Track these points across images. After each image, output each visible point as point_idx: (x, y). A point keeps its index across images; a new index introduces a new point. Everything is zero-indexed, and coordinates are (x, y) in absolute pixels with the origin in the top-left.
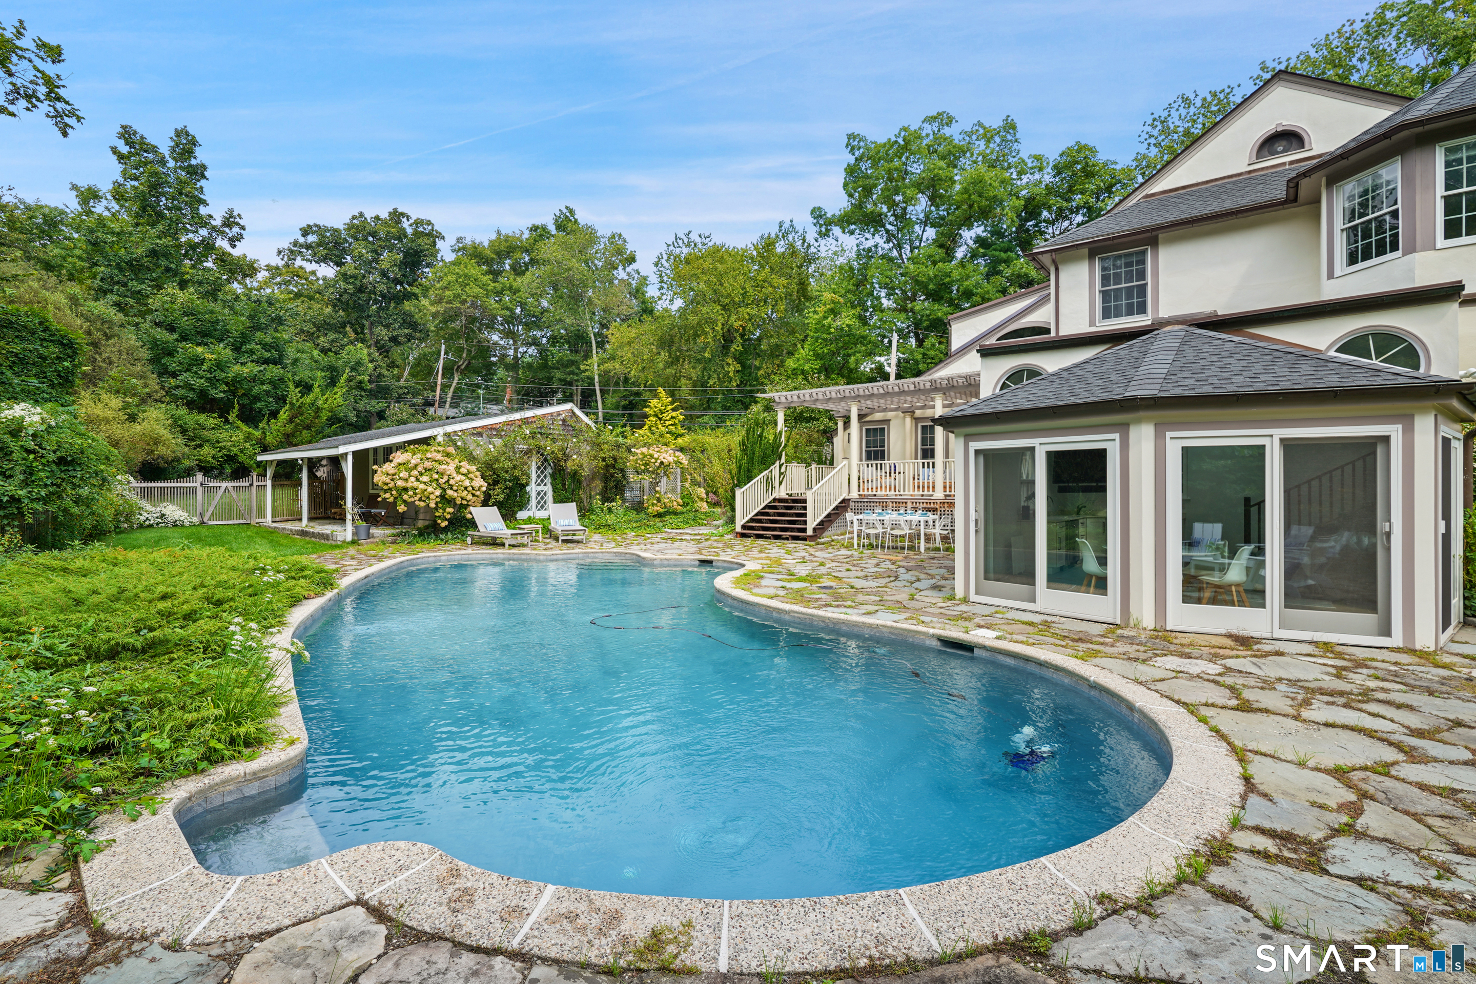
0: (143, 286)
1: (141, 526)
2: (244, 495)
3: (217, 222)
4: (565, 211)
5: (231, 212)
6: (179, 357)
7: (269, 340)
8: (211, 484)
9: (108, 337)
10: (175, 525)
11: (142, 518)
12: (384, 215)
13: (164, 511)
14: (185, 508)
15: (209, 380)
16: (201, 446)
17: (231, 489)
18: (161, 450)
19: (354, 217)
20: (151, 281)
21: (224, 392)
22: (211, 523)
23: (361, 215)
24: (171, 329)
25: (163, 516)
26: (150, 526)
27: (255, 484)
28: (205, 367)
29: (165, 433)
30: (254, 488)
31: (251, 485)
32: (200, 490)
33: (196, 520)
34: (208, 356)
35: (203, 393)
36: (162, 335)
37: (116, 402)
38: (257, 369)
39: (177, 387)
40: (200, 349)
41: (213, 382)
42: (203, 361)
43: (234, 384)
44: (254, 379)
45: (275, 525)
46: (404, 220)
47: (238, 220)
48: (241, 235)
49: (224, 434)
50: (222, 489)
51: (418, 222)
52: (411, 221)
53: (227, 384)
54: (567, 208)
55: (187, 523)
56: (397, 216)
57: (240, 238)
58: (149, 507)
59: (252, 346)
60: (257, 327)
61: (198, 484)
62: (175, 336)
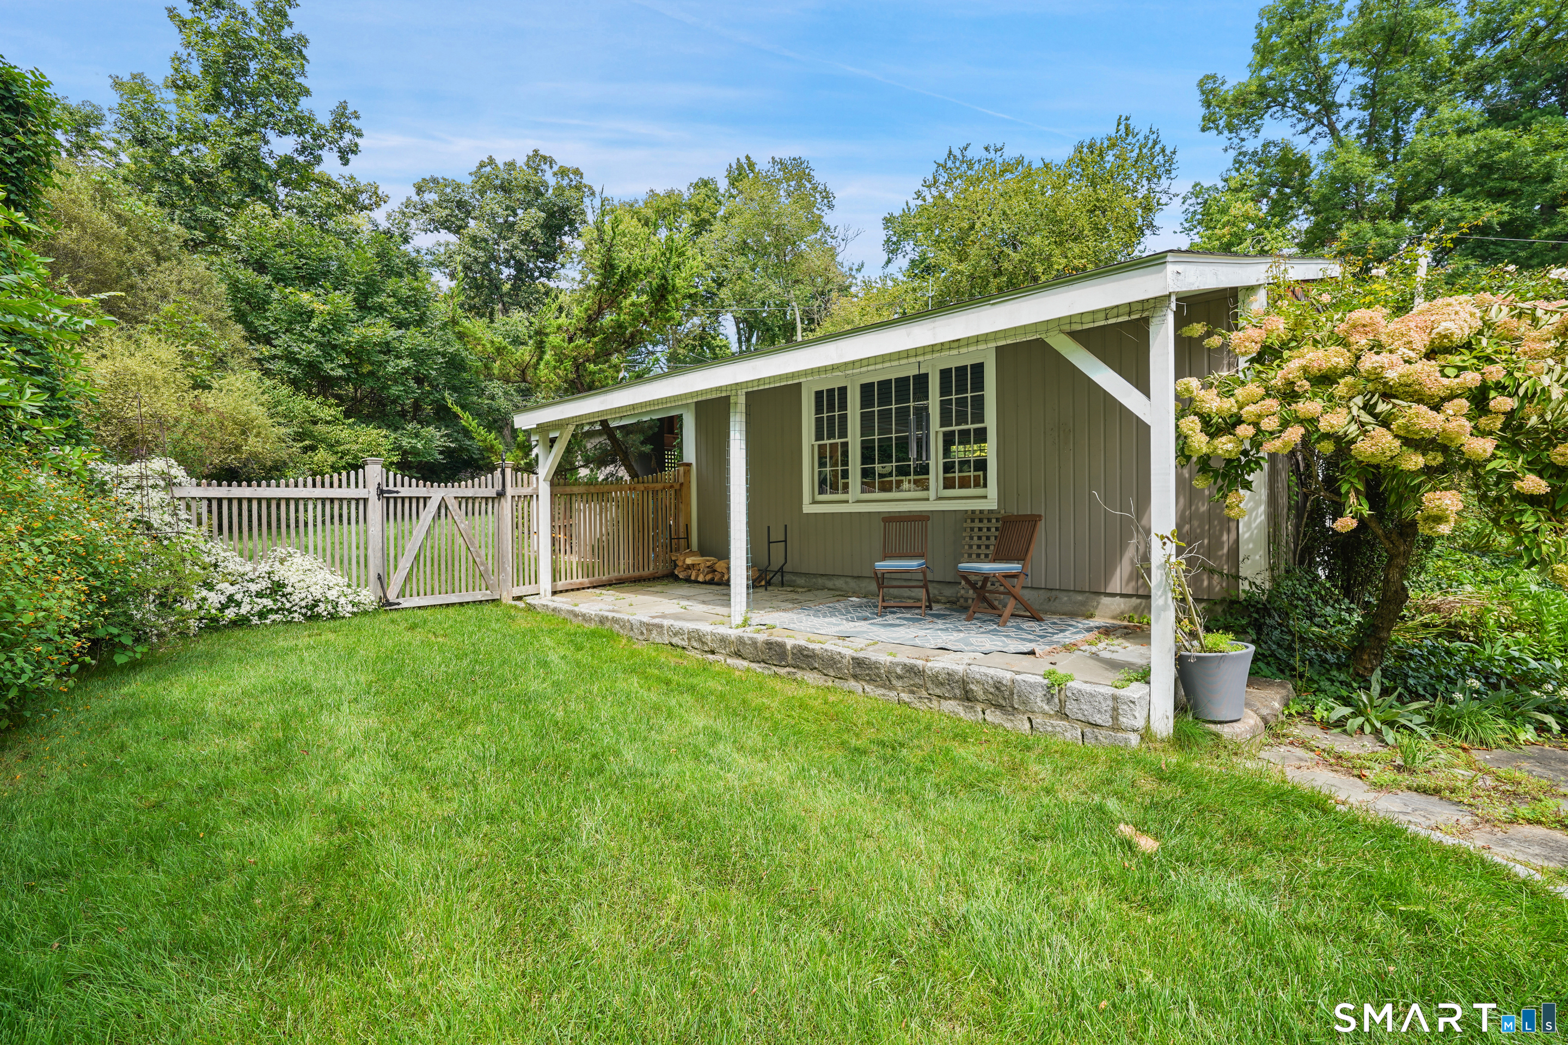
0: (219, 214)
1: (213, 625)
2: (482, 524)
3: (324, 119)
4: (743, 160)
5: (343, 106)
6: (275, 309)
7: (405, 292)
8: (405, 492)
9: (159, 258)
10: (312, 615)
11: (214, 599)
12: (521, 161)
13: (281, 573)
14: (337, 561)
15: (320, 345)
16: (313, 448)
17: (454, 505)
18: (252, 444)
19: (482, 165)
20: (228, 206)
21: (343, 366)
22: (406, 603)
23: (491, 161)
24: (261, 268)
25: (277, 588)
26: (241, 622)
27: (510, 491)
28: (314, 324)
29: (258, 412)
30: (507, 504)
31: (501, 494)
32: (376, 508)
33: (368, 596)
34: (318, 306)
35: (312, 368)
36: (246, 275)
37: (168, 353)
38: (393, 333)
39: (274, 357)
40: (305, 297)
41: (328, 348)
42: (311, 314)
43: (358, 354)
44: (387, 348)
45: (562, 602)
46: (546, 167)
47: (353, 122)
48: (356, 145)
49: (346, 432)
50: (433, 506)
51: (563, 172)
52: (555, 168)
53: (348, 354)
54: (748, 158)
55: (346, 609)
56: (538, 160)
57: (354, 150)
58: (235, 564)
59: (381, 299)
60: (391, 271)
61: (370, 492)
62: (267, 279)
